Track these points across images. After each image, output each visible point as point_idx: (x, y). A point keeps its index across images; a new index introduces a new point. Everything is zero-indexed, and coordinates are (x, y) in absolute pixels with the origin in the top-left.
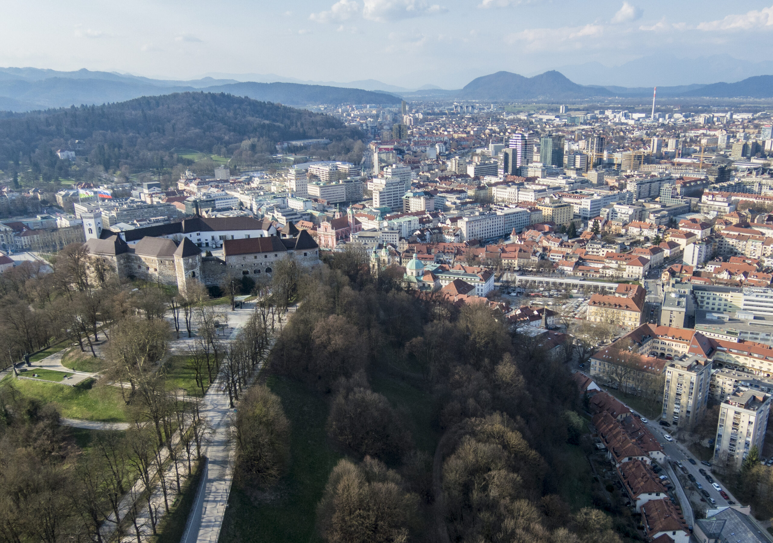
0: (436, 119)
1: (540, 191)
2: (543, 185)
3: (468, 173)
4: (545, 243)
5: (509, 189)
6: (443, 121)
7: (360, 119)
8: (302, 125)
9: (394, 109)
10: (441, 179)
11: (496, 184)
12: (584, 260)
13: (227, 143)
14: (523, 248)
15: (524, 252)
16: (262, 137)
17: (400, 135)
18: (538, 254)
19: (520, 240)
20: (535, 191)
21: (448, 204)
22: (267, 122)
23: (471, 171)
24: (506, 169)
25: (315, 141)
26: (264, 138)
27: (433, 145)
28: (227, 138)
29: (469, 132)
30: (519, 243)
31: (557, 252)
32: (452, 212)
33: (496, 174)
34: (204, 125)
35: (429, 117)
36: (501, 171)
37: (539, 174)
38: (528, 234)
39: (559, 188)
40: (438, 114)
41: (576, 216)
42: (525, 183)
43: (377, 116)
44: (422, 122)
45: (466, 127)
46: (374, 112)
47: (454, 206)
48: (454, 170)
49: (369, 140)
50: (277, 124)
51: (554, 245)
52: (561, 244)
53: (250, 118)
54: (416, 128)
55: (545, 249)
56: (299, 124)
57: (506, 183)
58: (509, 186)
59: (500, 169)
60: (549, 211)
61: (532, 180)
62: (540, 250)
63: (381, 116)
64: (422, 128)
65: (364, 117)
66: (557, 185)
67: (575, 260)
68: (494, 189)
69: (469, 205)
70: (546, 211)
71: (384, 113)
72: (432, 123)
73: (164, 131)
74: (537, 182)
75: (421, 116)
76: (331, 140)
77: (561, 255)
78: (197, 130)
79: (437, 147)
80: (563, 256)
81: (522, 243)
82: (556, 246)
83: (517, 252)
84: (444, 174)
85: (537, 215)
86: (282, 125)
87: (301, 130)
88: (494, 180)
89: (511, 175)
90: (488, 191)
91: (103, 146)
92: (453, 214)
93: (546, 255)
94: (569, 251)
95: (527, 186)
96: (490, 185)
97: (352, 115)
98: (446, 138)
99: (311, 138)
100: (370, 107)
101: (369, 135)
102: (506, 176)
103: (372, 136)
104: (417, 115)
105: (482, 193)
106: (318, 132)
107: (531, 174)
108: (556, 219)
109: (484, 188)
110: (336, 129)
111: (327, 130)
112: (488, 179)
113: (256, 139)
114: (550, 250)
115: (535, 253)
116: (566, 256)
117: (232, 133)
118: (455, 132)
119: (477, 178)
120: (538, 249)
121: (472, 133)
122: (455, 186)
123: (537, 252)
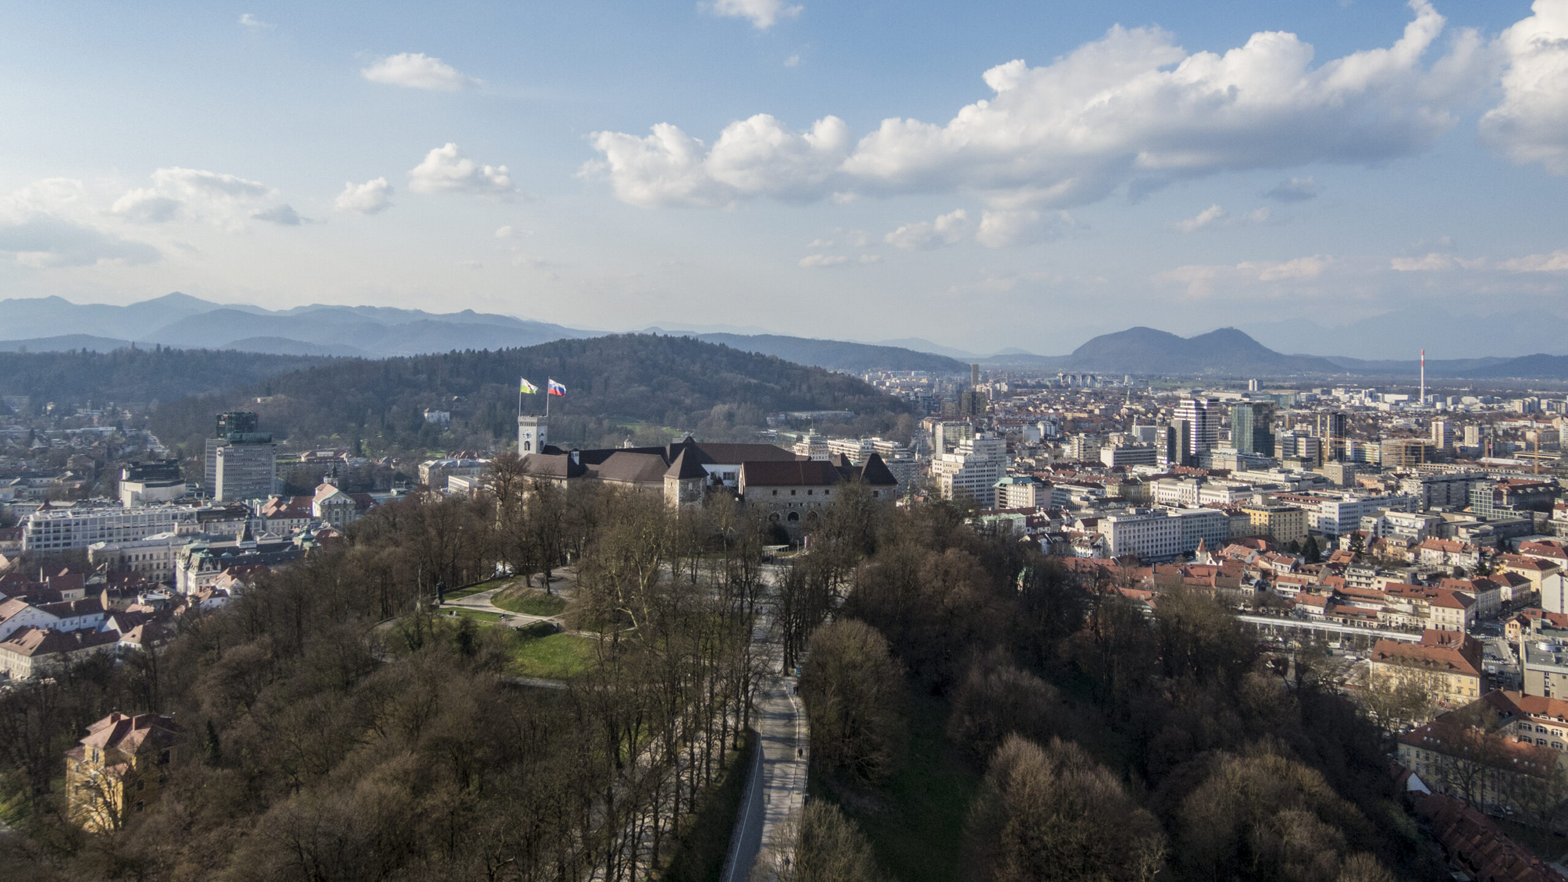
0: (1032, 393)
1: (1238, 490)
2: (1243, 481)
3: (1103, 460)
4: (1263, 564)
5: (1181, 485)
6: (1043, 396)
7: (901, 390)
8: (810, 388)
9: (959, 378)
10: (1055, 467)
11: (1156, 477)
12: (1344, 596)
13: (689, 410)
14: (1223, 571)
15: (1227, 576)
16: (746, 402)
17: (974, 408)
18: (1254, 582)
19: (1217, 559)
20: (1230, 489)
21: (1075, 499)
22: (753, 381)
23: (1107, 457)
24: (1171, 456)
25: (830, 412)
26: (749, 403)
27: (1033, 424)
28: (688, 401)
29: (1091, 412)
30: (1214, 563)
31: (1289, 580)
32: (1083, 511)
33: (1153, 463)
34: (654, 381)
35: (1019, 390)
36: (1162, 460)
37: (1232, 465)
38: (1231, 551)
39: (1273, 487)
40: (1034, 387)
41: (1312, 532)
42: (1209, 477)
43: (931, 386)
44: (1007, 396)
45: (1085, 404)
46: (924, 381)
47: (1086, 503)
48: (1076, 456)
49: (921, 417)
50: (767, 384)
51: (1282, 568)
52: (1296, 568)
53: (727, 375)
54: (998, 403)
55: (1265, 573)
56: (804, 387)
57: (1173, 476)
58: (1181, 480)
59: (1161, 454)
60: (1263, 518)
61: (1223, 474)
62: (1257, 576)
63: (937, 386)
64: (1009, 404)
65: (910, 387)
66: (1269, 482)
67: (1326, 594)
68: (1153, 484)
69: (1112, 504)
70: (1257, 517)
71: (941, 382)
72: (1025, 398)
73: (590, 388)
74: (1230, 477)
75: (1005, 388)
76: (857, 414)
77: (1299, 586)
78: (643, 388)
79: (1040, 426)
80: (1302, 588)
81: (1221, 564)
82: (1286, 570)
83: (1214, 576)
84: (1059, 461)
85: (1241, 523)
86: (778, 387)
87: (808, 396)
88: (1150, 471)
89: (1181, 465)
90: (1142, 489)
91: (495, 405)
92: (1086, 515)
93: (1268, 585)
94: (1312, 579)
95: (1213, 483)
96: (1146, 478)
97: (888, 384)
98: (1053, 417)
99: (825, 409)
100: (917, 375)
101: (920, 409)
102: (1173, 467)
103: (925, 411)
104: (998, 385)
105: (1133, 490)
106: (835, 399)
107: (1217, 465)
108: (1277, 532)
109: (1134, 482)
110: (865, 396)
111: (850, 397)
112: (1138, 470)
113: (735, 406)
114: (1276, 577)
115: (1247, 579)
116: (1308, 589)
117: (697, 395)
118: (1067, 410)
119: (1119, 468)
120: (1253, 573)
121: (1097, 412)
122: (1082, 476)
123: (1252, 578)
